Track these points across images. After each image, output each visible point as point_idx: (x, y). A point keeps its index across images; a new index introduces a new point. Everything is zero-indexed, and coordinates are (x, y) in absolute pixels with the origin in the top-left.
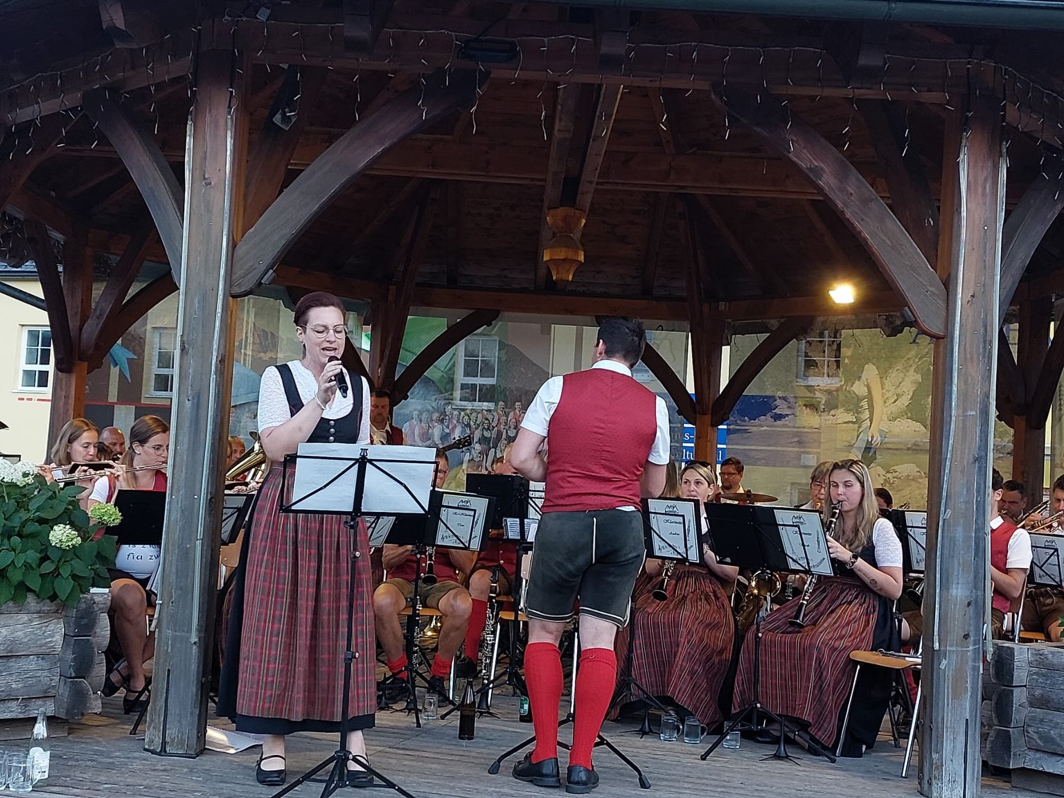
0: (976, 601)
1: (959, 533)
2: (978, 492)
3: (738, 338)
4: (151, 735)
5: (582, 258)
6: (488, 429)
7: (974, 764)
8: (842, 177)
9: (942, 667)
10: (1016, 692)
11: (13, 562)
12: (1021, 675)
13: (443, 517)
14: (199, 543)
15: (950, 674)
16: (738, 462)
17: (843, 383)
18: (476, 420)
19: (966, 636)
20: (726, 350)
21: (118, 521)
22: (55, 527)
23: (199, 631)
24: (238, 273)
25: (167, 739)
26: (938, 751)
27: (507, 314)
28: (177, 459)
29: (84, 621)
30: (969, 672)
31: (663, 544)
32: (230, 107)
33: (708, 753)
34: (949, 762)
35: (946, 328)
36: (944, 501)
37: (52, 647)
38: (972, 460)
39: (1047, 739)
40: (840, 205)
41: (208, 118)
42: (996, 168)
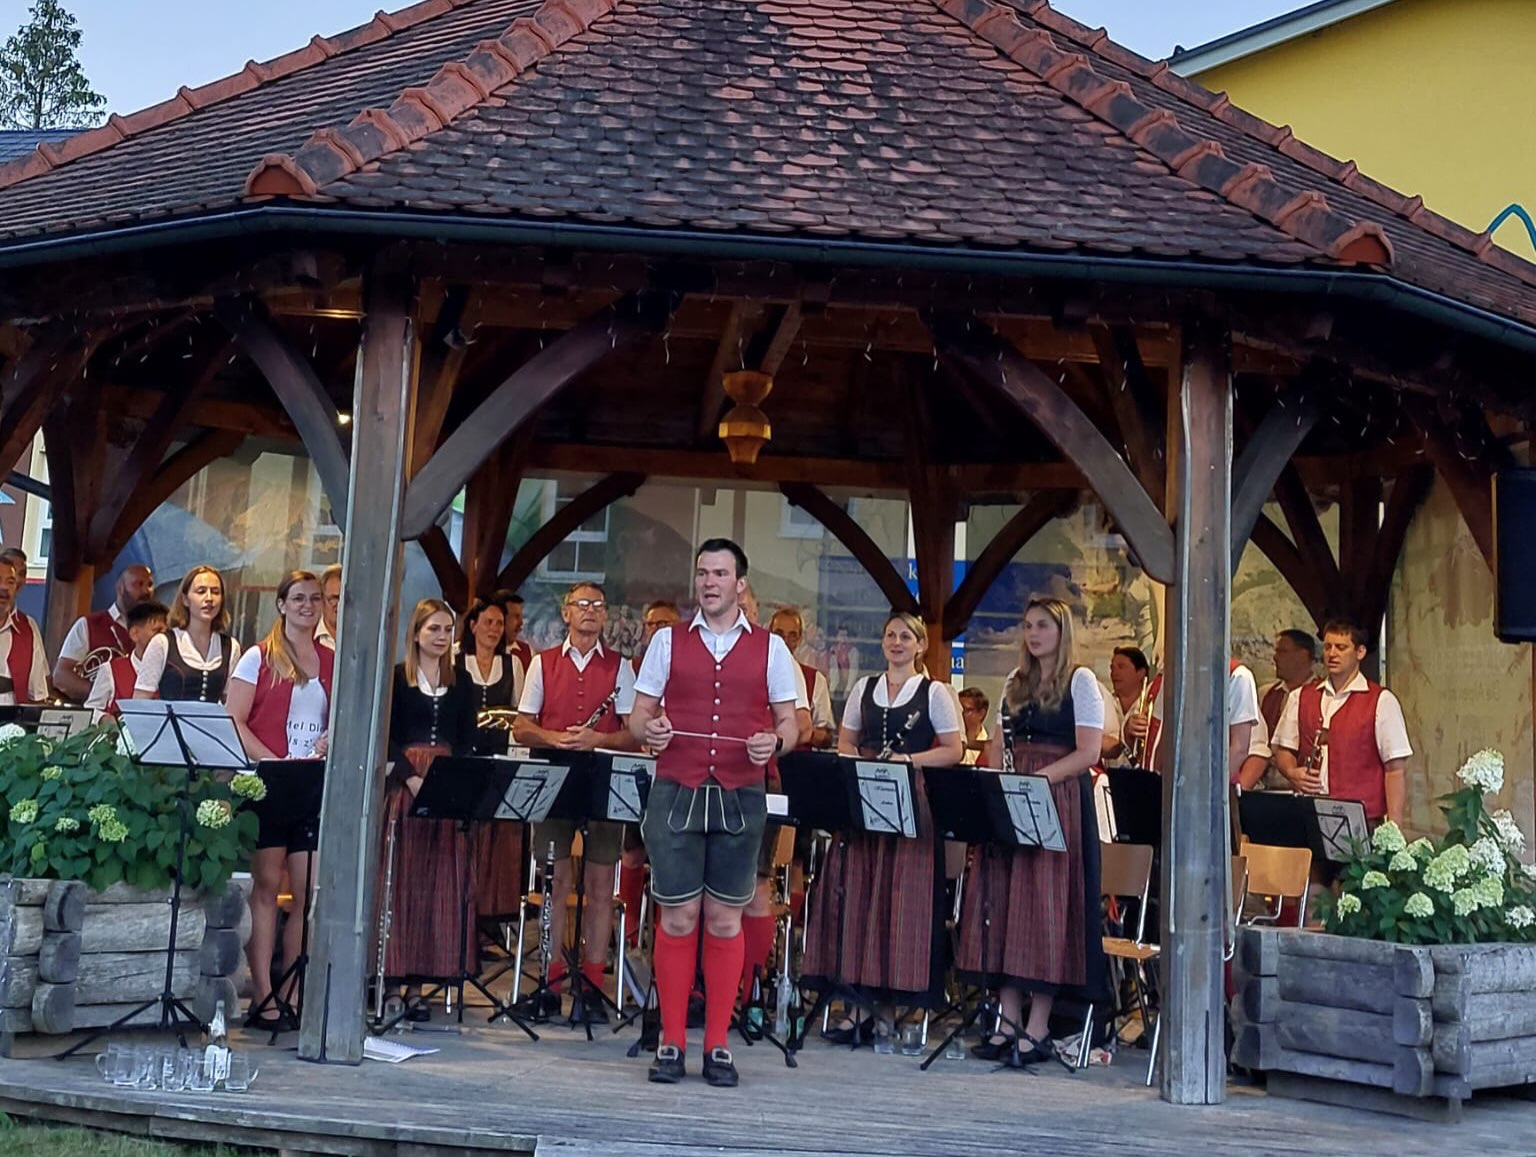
0: (1215, 879)
1: (1194, 802)
2: (1214, 755)
3: (977, 511)
4: (306, 1040)
5: (768, 433)
6: (628, 645)
7: (1216, 1063)
8: (1059, 409)
9: (1180, 952)
10: (1265, 982)
11: (163, 843)
12: (1270, 961)
13: (614, 784)
14: (364, 820)
15: (1187, 961)
16: (980, 694)
17: (1117, 582)
18: (611, 632)
19: (1204, 918)
20: (961, 528)
21: (263, 795)
22: (203, 804)
23: (362, 919)
24: (410, 515)
25: (327, 1044)
26: (1178, 1048)
27: (655, 478)
28: (339, 724)
29: (230, 911)
30: (1208, 958)
31: (875, 816)
32: (405, 336)
33: (928, 1062)
34: (1188, 1061)
35: (1175, 576)
36: (1177, 767)
37: (193, 941)
38: (1205, 720)
39: (1300, 1036)
40: (1057, 440)
41: (382, 349)
42: (1222, 403)
